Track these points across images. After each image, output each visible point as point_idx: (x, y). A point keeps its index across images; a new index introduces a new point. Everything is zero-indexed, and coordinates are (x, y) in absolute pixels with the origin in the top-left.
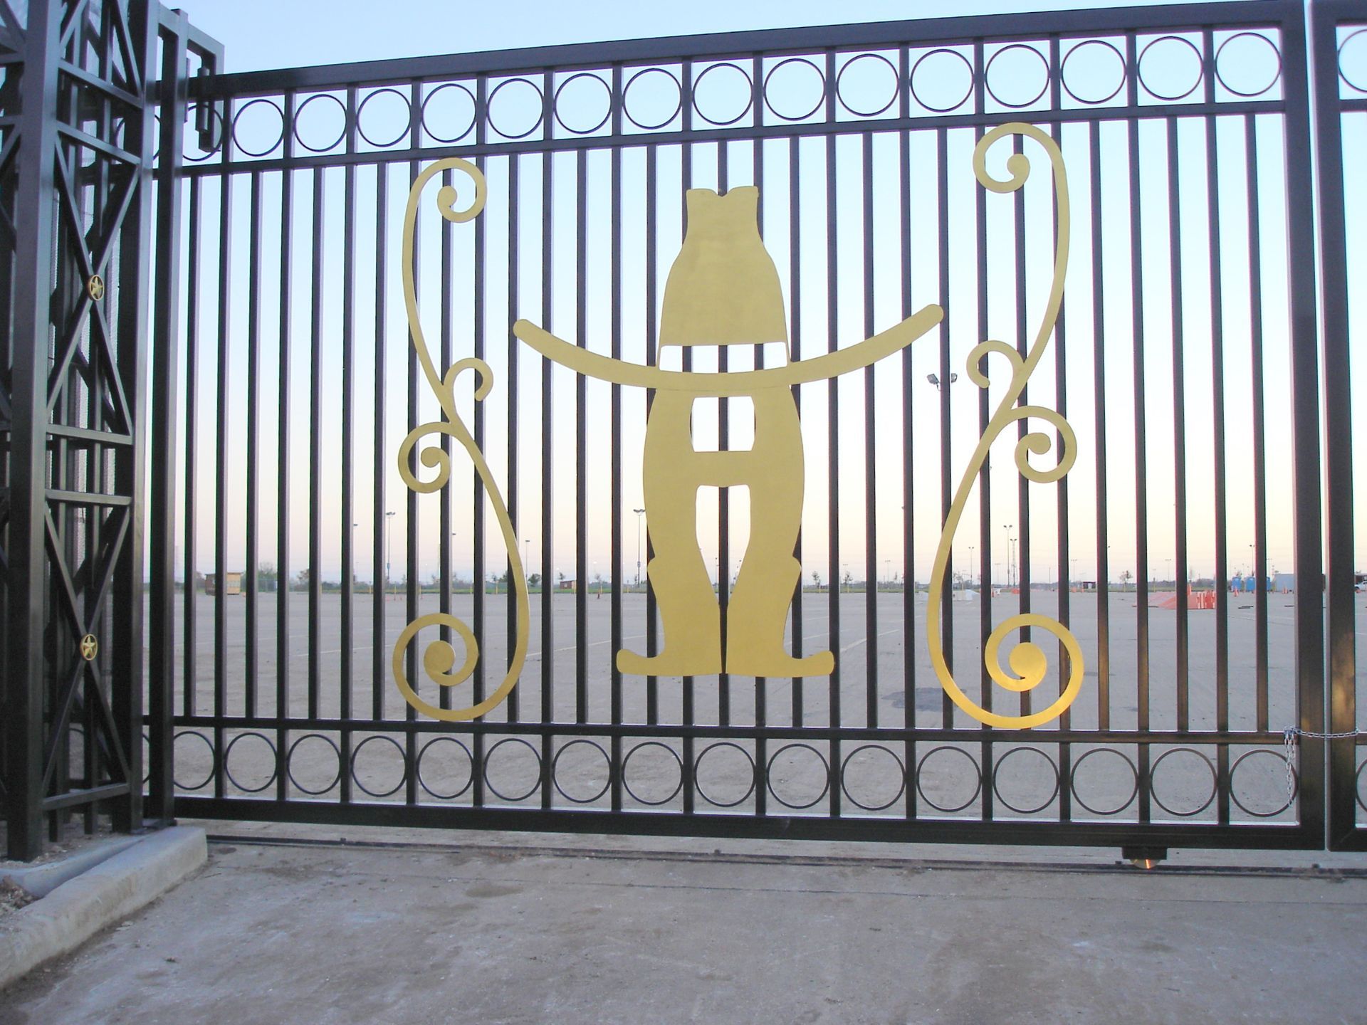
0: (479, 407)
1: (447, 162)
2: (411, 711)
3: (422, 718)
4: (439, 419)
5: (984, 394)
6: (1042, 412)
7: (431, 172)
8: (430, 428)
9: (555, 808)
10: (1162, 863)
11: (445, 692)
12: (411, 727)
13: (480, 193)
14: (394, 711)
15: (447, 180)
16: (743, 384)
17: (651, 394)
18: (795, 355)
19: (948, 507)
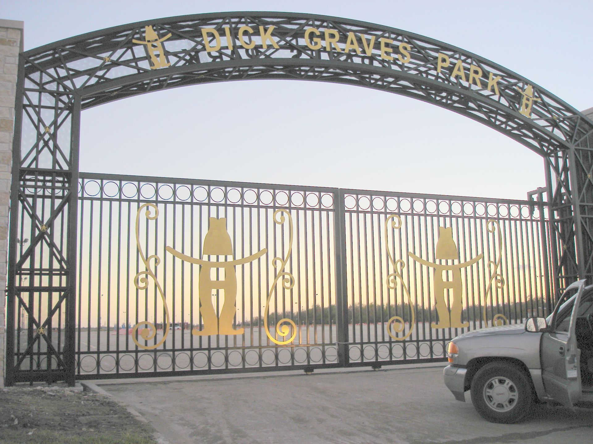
0: (156, 268)
1: (148, 204)
2: (137, 347)
3: (139, 349)
4: (145, 271)
5: (275, 269)
6: (287, 274)
7: (143, 206)
8: (142, 273)
9: (176, 370)
10: (313, 373)
11: (146, 342)
12: (137, 351)
13: (157, 212)
14: (132, 347)
15: (148, 209)
16: (222, 265)
17: (200, 266)
18: (234, 258)
19: (268, 295)
